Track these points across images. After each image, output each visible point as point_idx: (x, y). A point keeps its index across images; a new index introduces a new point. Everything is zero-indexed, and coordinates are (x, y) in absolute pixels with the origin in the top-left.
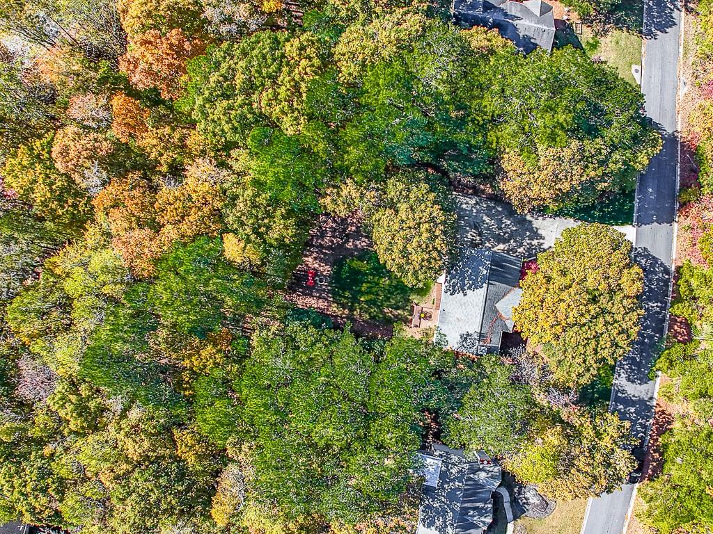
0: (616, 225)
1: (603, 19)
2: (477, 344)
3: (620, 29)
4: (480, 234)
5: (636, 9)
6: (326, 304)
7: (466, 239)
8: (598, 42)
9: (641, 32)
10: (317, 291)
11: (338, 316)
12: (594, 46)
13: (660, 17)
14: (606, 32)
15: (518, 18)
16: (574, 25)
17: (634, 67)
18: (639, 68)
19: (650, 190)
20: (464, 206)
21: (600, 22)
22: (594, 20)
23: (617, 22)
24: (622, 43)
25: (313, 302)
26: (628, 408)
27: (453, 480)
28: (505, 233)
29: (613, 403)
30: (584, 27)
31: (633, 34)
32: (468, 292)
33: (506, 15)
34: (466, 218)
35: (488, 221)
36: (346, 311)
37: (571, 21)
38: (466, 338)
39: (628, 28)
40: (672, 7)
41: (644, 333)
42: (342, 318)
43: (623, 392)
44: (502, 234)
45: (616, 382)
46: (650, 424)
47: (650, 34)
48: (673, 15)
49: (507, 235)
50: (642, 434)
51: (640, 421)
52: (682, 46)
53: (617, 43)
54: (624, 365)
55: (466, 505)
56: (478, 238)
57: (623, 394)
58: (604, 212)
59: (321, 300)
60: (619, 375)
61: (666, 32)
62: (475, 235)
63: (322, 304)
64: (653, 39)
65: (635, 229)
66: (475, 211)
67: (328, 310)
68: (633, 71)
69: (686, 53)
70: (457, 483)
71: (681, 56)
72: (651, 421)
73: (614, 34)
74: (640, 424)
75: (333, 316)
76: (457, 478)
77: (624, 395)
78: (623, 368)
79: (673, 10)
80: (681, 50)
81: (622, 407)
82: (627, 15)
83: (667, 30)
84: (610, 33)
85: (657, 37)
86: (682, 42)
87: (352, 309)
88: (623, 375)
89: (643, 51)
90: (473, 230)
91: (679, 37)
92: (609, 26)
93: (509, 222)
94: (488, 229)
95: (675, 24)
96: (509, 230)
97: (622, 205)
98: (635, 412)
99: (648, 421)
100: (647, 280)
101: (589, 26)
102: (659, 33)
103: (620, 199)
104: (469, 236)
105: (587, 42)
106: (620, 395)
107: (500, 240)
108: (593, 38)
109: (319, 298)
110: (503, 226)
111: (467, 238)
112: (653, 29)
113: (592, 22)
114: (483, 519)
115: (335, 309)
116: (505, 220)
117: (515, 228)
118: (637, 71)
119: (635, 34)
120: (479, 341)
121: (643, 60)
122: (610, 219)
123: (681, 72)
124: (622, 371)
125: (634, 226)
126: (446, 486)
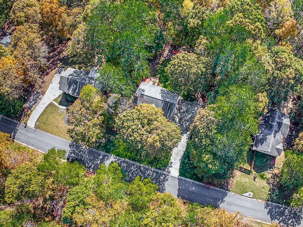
0: (180, 168)
1: (275, 184)
2: (140, 93)
3: (270, 191)
4: (184, 112)
5: (279, 200)
6: (165, 56)
7: (182, 106)
8: (264, 179)
9: (268, 201)
10: (170, 54)
11: (160, 59)
12: (262, 177)
13: (275, 212)
14: (269, 184)
15: (275, 137)
16: (272, 170)
17: (252, 194)
18: (251, 196)
19: (194, 189)
20: (196, 108)
21: (274, 182)
22: (274, 180)
23: (273, 190)
24: (263, 190)
25: (166, 53)
26: (100, 160)
27: (89, 80)
28: (183, 122)
29: (103, 154)
30: (271, 175)
31: (267, 196)
32: (161, 94)
33: (276, 132)
34: (191, 108)
35: (189, 116)
36: (161, 63)
37: (274, 169)
38: (143, 90)
39: (270, 194)
40: (280, 220)
41: (130, 173)
42: (159, 61)
43: (107, 159)
44: (183, 121)
45: (112, 156)
46: (90, 170)
47: (267, 206)
48: (276, 220)
49: (182, 123)
50: (87, 165)
51: (93, 165)
52: (261, 222)
53: (263, 188)
54: (119, 161)
55: (78, 84)
56: (182, 111)
58: (186, 164)
59: (167, 55)
60: (115, 158)
61: (268, 214)
62: (184, 110)
63: (165, 55)
64: (265, 207)
65: (177, 177)
66: (194, 112)
67: (163, 57)
68: (250, 193)
69: (257, 223)
71: (256, 220)
72: (91, 171)
73: (268, 187)
74: (91, 165)
75: (160, 58)
77: (105, 159)
78: (117, 160)
79: (279, 220)
80: (259, 221)
81: (101, 157)
82: (276, 195)
83: (269, 215)
84: (268, 185)
85: (266, 209)
86: (263, 222)
87: (162, 64)
88: (114, 160)
89: (259, 200)
90: (186, 110)
91: (265, 221)
92: (271, 186)
93: (187, 124)
94: (185, 116)
95: (272, 220)
96: (184, 124)
97: (188, 173)
98: (97, 163)
99: (92, 169)
100: (153, 178)
101: (272, 177)
102: (268, 210)
103: (191, 173)
104: (183, 108)
105: (264, 175)
106: (106, 157)
107: (180, 120)
108: (266, 177)
109: (168, 55)
110: (186, 122)
111: (183, 107)
112: (269, 207)
113: (273, 178)
114: (71, 89)
115: (163, 59)
116: (188, 123)
117: (184, 126)
118: (250, 195)
119: (267, 197)
121: (255, 200)
122: (183, 166)
123: (248, 219)
124: (116, 160)
125: (178, 176)
126: (88, 78)
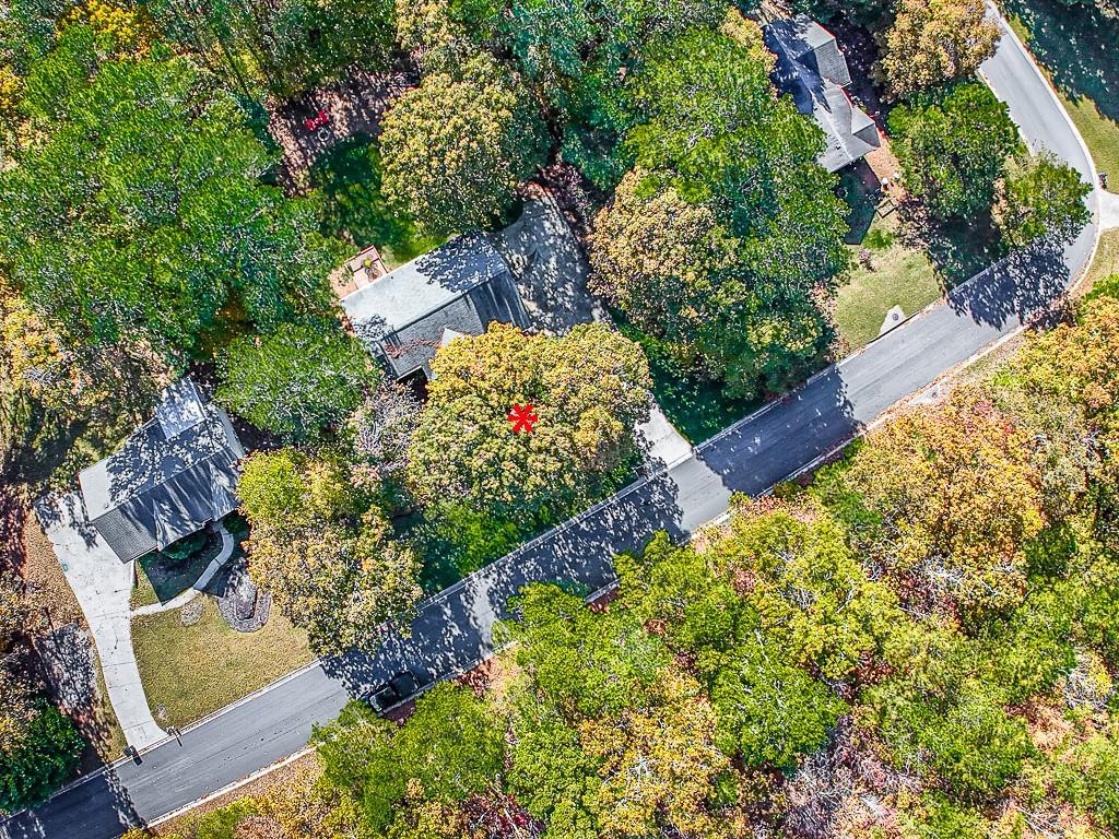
0: (675, 426)
1: (925, 229)
2: (378, 338)
3: (931, 259)
4: (527, 269)
5: (972, 261)
6: (300, 162)
7: (507, 257)
8: (890, 244)
9: (950, 288)
10: (308, 141)
11: (295, 186)
12: (881, 243)
13: (989, 300)
14: (911, 243)
15: (827, 107)
16: (885, 200)
17: (897, 309)
18: (902, 317)
19: (758, 441)
20: (547, 224)
21: (918, 229)
22: (914, 221)
23: (936, 248)
24: (914, 273)
26: (453, 624)
27: (189, 449)
28: (553, 299)
29: (445, 597)
30: (895, 214)
31: (938, 280)
32: (437, 283)
33: (818, 90)
34: (534, 238)
35: (551, 266)
37: (887, 193)
38: (376, 323)
39: (940, 268)
40: (1017, 308)
41: (566, 569)
43: (470, 599)
44: (549, 296)
45: (475, 579)
46: (456, 672)
47: (957, 302)
48: (1008, 316)
49: (553, 303)
50: (434, 671)
51: (450, 654)
52: (979, 357)
53: (910, 267)
54: (505, 572)
55: (170, 490)
56: (520, 270)
57: (467, 600)
58: (679, 398)
59: (299, 153)
60: (486, 577)
61: (978, 323)
62: (521, 263)
63: (296, 158)
64: (954, 311)
65: (690, 455)
66: (551, 241)
67: (295, 169)
68: (891, 312)
69: (973, 368)
70: (189, 456)
71: (966, 364)
72: (461, 671)
73: (917, 255)
74: (446, 659)
75: (291, 181)
76: (196, 451)
77: (465, 604)
78: (499, 575)
79: (1014, 313)
80: (973, 359)
81: (449, 612)
82: (955, 255)
83: (982, 322)
84: (913, 251)
85: (962, 315)
86: (985, 354)
88: (490, 581)
89: (927, 308)
90: (525, 257)
91: (988, 345)
92: (922, 243)
93: (570, 293)
94: (542, 274)
95: (999, 327)
96: (560, 300)
97: (707, 416)
98: (455, 637)
99: (458, 667)
100: (637, 521)
101: (900, 219)
102: (969, 312)
103: (713, 407)
104: (514, 258)
105: (879, 232)
106: (462, 598)
107: (539, 298)
108: (889, 234)
109: (302, 149)
110: (561, 290)
111: (510, 257)
112: (967, 302)
113: (908, 219)
114: (168, 527)
115: (302, 176)
116: (569, 287)
117: (569, 306)
118: (896, 317)
119: (941, 282)
120: (384, 338)
121: (917, 316)
122: (677, 412)
123: (945, 380)
124: (495, 576)
125: (692, 450)
126: (177, 447)
